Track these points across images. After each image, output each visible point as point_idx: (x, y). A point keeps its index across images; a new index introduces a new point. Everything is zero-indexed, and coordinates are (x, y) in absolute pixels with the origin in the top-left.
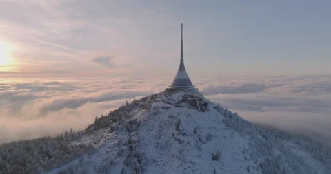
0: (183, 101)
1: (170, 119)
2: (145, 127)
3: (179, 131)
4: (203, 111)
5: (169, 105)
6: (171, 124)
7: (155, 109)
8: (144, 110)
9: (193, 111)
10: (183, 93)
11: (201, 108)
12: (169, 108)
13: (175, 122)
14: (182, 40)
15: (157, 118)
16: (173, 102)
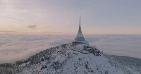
0: (84, 49)
1: (80, 61)
2: (65, 66)
3: (88, 69)
4: (98, 56)
5: (77, 52)
6: (81, 65)
7: (68, 54)
8: (62, 55)
9: (92, 56)
10: (83, 45)
11: (97, 54)
12: (78, 54)
13: (83, 63)
14: (80, 17)
15: (71, 59)
16: (78, 50)
